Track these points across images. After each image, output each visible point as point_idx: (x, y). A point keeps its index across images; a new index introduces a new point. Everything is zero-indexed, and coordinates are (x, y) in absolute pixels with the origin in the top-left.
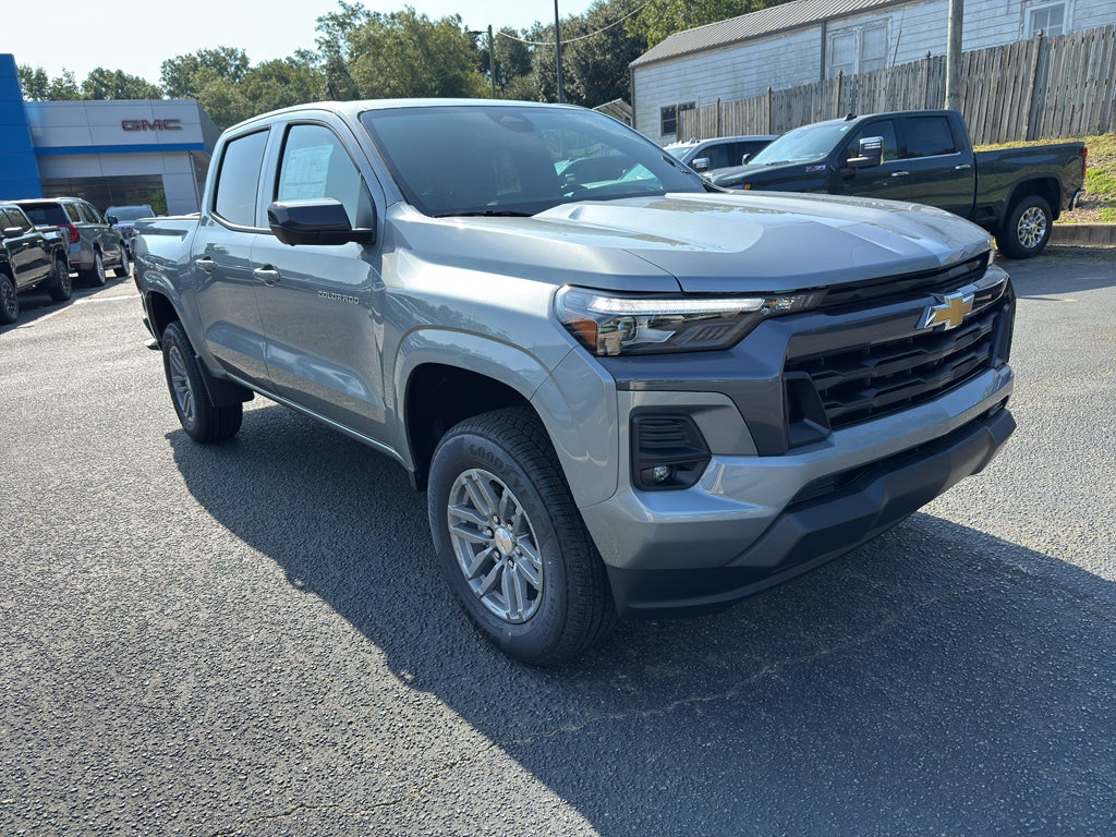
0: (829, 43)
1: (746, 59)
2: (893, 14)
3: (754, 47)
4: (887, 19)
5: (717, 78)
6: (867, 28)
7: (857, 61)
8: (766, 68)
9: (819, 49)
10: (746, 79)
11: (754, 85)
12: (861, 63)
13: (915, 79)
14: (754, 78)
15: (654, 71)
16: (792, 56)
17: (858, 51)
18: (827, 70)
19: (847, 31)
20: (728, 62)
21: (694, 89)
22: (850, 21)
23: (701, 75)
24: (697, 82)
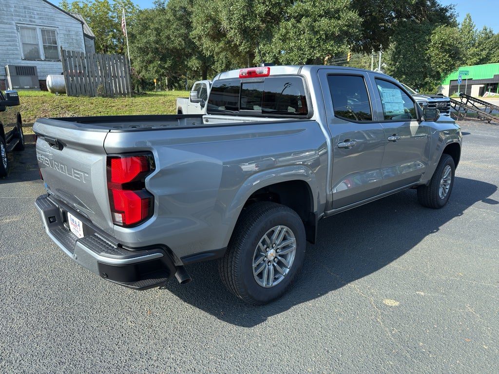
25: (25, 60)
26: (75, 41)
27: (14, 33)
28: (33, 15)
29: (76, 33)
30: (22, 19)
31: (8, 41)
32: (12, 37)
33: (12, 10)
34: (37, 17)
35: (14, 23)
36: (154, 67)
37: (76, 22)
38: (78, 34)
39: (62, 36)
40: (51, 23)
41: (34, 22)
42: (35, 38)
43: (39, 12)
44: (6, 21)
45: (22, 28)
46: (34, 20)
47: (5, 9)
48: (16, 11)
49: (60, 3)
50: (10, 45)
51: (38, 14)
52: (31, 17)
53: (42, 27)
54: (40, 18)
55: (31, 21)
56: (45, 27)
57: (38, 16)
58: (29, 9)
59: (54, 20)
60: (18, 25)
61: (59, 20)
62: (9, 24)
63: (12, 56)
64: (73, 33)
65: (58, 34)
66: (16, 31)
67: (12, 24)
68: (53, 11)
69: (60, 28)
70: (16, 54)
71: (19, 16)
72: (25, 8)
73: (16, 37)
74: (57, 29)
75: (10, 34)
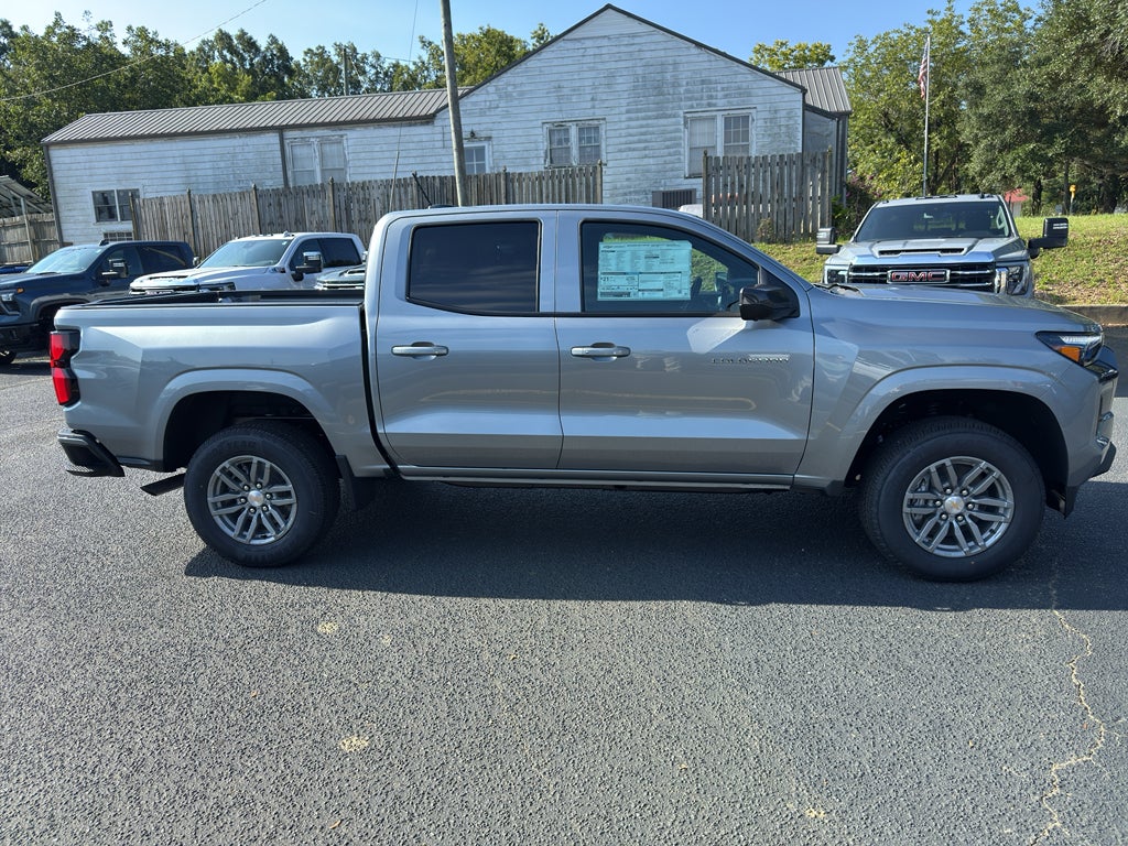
0: (287, 149)
1: (198, 153)
2: (348, 133)
3: (207, 142)
4: (342, 136)
5: (164, 168)
6: (323, 141)
7: (318, 169)
8: (222, 164)
9: (279, 154)
10: (199, 173)
11: (210, 179)
12: (323, 171)
13: (406, 192)
14: (210, 172)
15: (78, 153)
16: (250, 156)
17: (318, 160)
18: (289, 174)
19: (305, 142)
20: (177, 153)
21: (136, 177)
22: (306, 133)
23: (141, 163)
24: (139, 170)
25: (690, 177)
26: (783, 129)
27: (678, 131)
28: (714, 94)
29: (788, 113)
30: (694, 103)
31: (668, 147)
32: (675, 139)
33: (682, 90)
34: (720, 94)
35: (681, 113)
36: (1015, 159)
37: (792, 90)
38: (793, 114)
39: (761, 123)
40: (743, 101)
41: (715, 105)
42: (713, 134)
43: (725, 85)
44: (669, 112)
45: (694, 120)
46: (714, 101)
47: (671, 92)
48: (687, 91)
49: (850, 44)
50: (670, 155)
51: (723, 89)
52: (711, 97)
53: (726, 113)
54: (726, 96)
55: (709, 105)
56: (731, 112)
57: (723, 93)
58: (710, 82)
59: (749, 95)
60: (688, 115)
61: (760, 92)
62: (674, 117)
63: (671, 173)
64: (783, 113)
65: (753, 120)
66: (682, 127)
67: (679, 116)
68: (750, 78)
69: (759, 108)
70: (677, 169)
71: (690, 99)
72: (703, 82)
73: (680, 138)
74: (753, 111)
75: (673, 135)
